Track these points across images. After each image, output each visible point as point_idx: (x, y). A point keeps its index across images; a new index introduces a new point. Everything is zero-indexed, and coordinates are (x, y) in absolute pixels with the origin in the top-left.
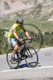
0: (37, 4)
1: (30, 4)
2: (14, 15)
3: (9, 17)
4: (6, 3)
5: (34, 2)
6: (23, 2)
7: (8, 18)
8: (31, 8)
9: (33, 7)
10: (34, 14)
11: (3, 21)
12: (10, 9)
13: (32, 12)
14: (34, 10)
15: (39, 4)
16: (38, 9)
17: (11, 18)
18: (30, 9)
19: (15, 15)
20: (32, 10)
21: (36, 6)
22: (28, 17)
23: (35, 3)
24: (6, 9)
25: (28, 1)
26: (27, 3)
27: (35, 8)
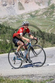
0: (50, 5)
1: (44, 5)
2: (27, 15)
3: (23, 17)
4: (20, 4)
5: (47, 3)
6: (37, 3)
7: (21, 18)
8: (44, 8)
9: (46, 8)
10: (47, 14)
11: (17, 21)
12: (24, 10)
13: (45, 12)
14: (47, 10)
15: (52, 5)
16: (52, 10)
17: (25, 18)
18: (44, 10)
19: (29, 15)
20: (45, 11)
21: (50, 6)
22: (41, 18)
23: (49, 4)
24: (20, 10)
25: (41, 1)
26: (41, 4)
27: (49, 9)
